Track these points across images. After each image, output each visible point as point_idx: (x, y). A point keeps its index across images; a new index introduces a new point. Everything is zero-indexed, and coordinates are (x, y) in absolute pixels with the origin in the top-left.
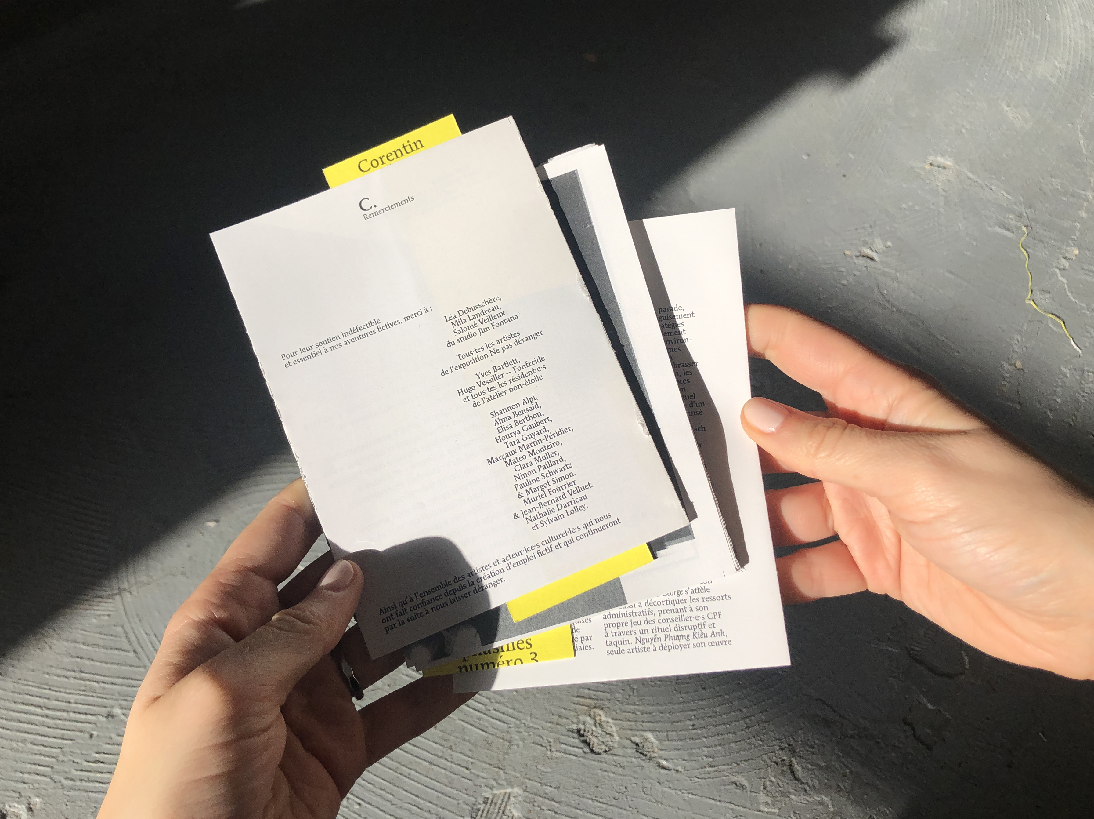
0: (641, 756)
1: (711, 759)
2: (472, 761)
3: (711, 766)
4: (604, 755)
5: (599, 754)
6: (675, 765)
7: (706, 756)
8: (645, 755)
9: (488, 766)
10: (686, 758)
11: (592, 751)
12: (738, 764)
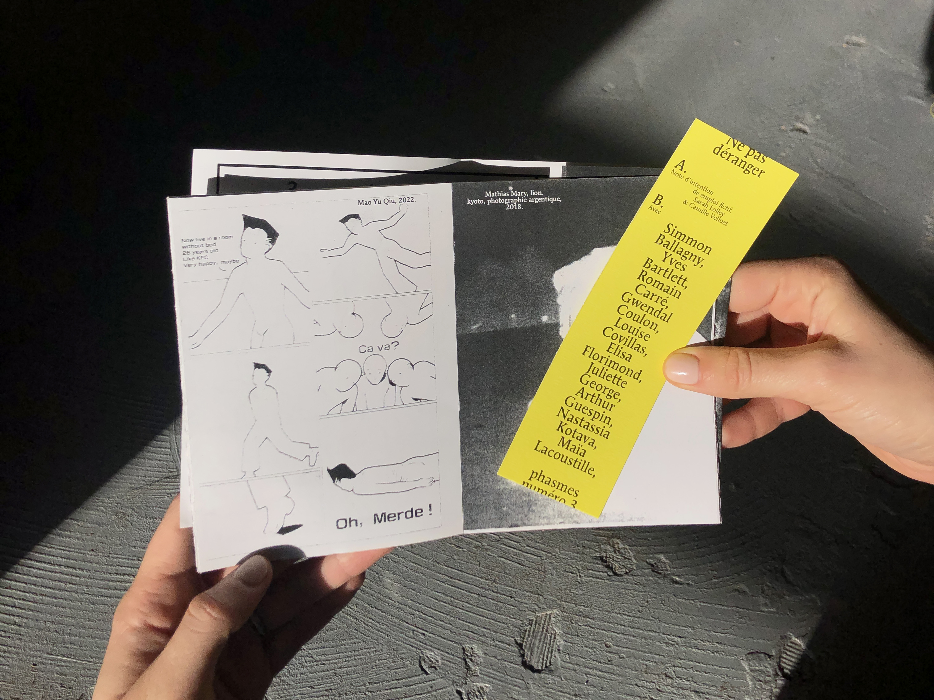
0: (657, 574)
1: (716, 573)
2: (516, 590)
3: (717, 578)
4: (626, 577)
5: (622, 575)
6: (686, 579)
7: (712, 570)
8: (660, 574)
9: (529, 593)
10: (695, 573)
11: (615, 574)
12: (739, 575)
